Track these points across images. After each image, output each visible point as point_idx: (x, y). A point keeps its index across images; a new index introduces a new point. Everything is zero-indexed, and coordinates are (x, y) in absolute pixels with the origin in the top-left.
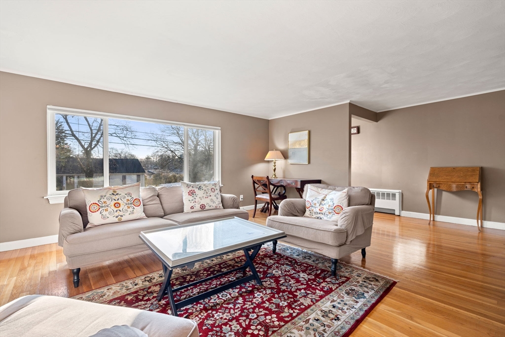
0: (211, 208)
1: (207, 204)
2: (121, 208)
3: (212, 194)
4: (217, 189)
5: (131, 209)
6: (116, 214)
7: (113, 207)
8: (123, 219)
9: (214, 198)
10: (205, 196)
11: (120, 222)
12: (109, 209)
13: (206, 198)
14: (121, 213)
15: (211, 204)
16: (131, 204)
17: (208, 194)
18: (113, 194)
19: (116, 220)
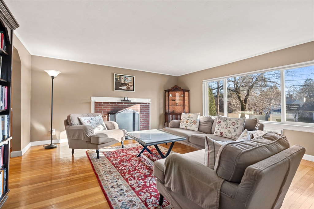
0: (227, 137)
1: (225, 133)
2: (188, 124)
3: (231, 126)
4: (238, 124)
5: (191, 125)
6: (186, 125)
7: (185, 122)
8: (188, 128)
9: (232, 130)
10: (225, 127)
11: (186, 129)
12: (184, 123)
13: (225, 128)
14: (187, 126)
15: (228, 134)
16: (192, 122)
17: (228, 126)
18: (188, 117)
19: (185, 128)
